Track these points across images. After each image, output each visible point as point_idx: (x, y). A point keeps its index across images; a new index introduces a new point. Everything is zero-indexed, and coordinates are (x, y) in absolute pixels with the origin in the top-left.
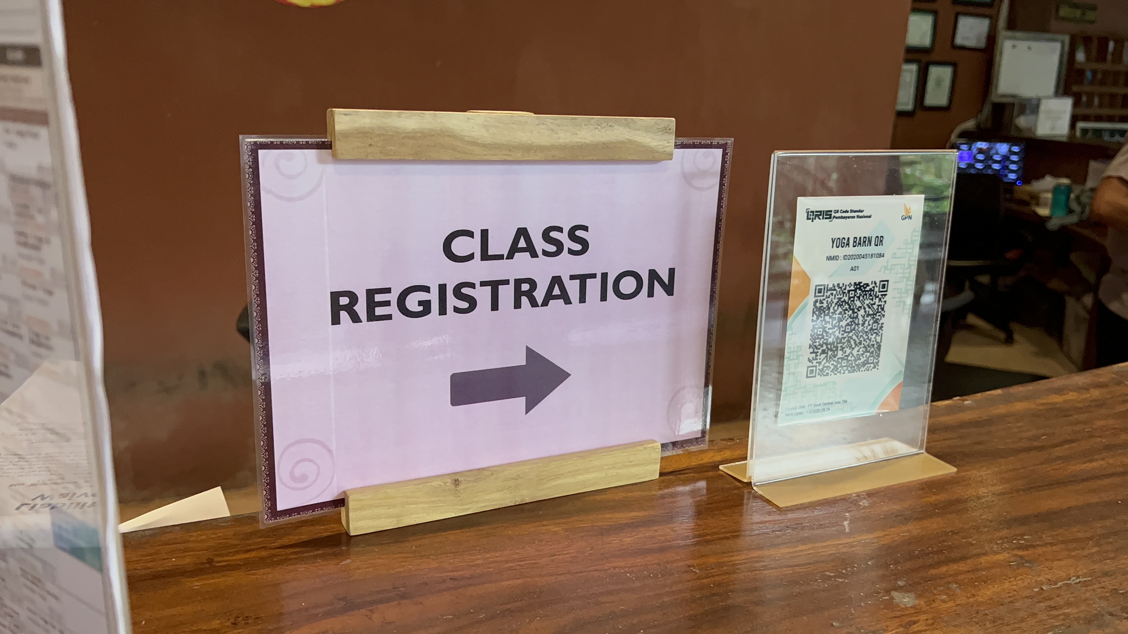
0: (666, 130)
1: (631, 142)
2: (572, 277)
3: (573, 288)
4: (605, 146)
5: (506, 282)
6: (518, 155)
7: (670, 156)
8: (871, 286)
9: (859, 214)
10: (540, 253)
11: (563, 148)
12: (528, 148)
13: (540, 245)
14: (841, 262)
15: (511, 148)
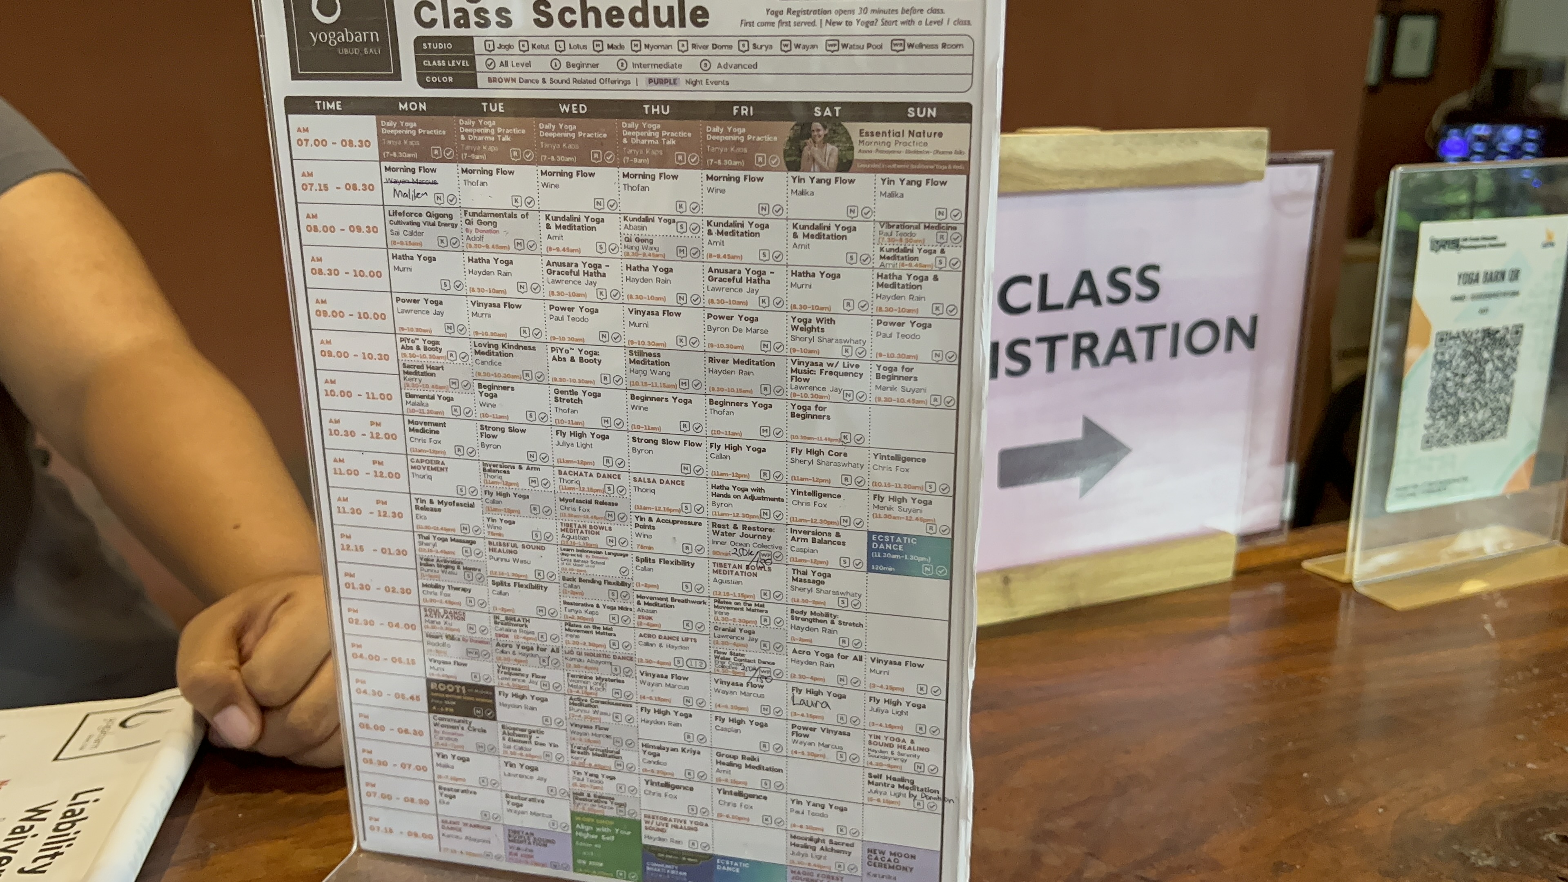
0: (1257, 144)
1: (1218, 161)
2: (1141, 329)
3: (1139, 342)
4: (1189, 167)
5: (1064, 337)
6: (1091, 182)
7: (1259, 176)
8: (1502, 332)
9: (1492, 242)
10: (1103, 298)
11: (1141, 171)
12: (1102, 173)
13: (1105, 290)
14: (1468, 303)
15: (1083, 174)
